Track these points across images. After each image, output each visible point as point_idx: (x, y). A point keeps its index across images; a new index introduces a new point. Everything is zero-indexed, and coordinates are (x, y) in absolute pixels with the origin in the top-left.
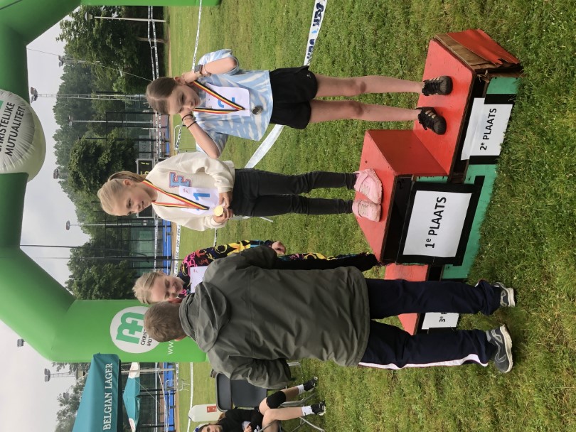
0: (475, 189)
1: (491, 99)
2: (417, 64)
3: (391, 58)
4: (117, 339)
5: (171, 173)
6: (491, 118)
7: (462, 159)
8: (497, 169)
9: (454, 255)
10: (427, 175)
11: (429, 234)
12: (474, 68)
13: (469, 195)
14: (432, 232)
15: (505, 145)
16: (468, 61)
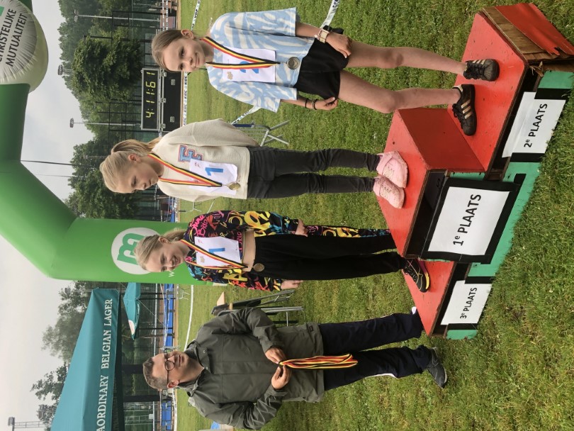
0: (513, 188)
1: (543, 94)
2: (455, 26)
3: (425, 13)
4: (118, 259)
5: (181, 146)
6: (540, 114)
7: (503, 156)
8: (540, 169)
9: (484, 254)
10: (463, 170)
11: (459, 231)
12: (527, 58)
13: (507, 193)
14: (462, 230)
15: (553, 142)
16: (521, 48)
